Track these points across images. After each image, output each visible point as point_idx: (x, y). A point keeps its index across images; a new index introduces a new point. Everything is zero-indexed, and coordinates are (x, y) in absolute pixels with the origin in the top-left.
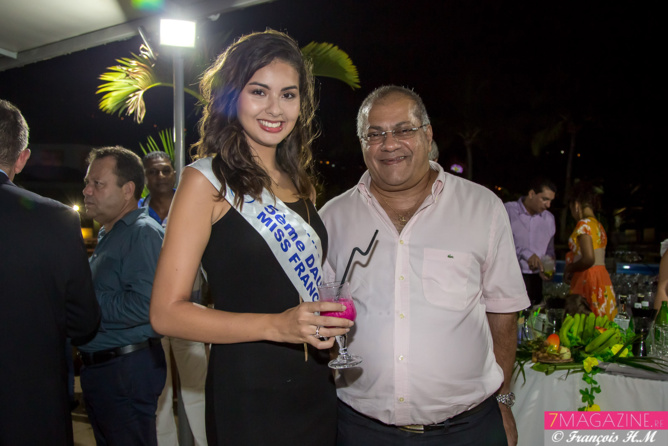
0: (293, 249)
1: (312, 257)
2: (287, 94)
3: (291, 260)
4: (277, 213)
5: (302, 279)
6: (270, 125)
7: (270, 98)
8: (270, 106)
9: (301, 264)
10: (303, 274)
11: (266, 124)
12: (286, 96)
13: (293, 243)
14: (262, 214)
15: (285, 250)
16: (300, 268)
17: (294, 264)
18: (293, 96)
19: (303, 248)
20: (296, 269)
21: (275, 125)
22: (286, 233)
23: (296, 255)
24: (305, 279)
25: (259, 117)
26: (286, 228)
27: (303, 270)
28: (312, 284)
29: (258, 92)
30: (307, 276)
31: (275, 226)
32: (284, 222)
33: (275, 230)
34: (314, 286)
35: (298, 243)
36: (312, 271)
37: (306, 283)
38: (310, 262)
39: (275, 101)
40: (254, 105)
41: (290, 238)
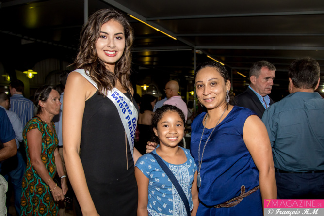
0: (127, 114)
1: (134, 118)
3: (126, 118)
4: (119, 95)
5: (130, 128)
6: (110, 53)
7: (109, 39)
8: (109, 43)
9: (130, 121)
10: (130, 126)
11: (108, 52)
12: (117, 38)
13: (127, 111)
14: (113, 94)
15: (124, 113)
18: (121, 38)
19: (131, 113)
20: (128, 123)
21: (113, 53)
22: (124, 105)
23: (128, 116)
25: (104, 49)
26: (124, 103)
27: (130, 124)
28: (132, 132)
29: (103, 37)
31: (119, 101)
32: (123, 100)
35: (129, 111)
36: (133, 125)
38: (134, 121)
39: (112, 40)
40: (101, 44)
41: (125, 108)
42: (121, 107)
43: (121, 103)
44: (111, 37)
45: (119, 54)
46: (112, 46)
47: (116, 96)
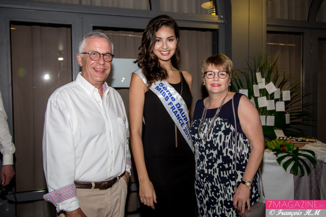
0: (170, 100)
1: (178, 104)
2: (170, 39)
3: (169, 104)
4: (164, 86)
5: (174, 112)
7: (163, 42)
8: (163, 46)
9: (173, 106)
10: (174, 111)
11: (163, 52)
12: (170, 40)
13: (170, 98)
14: (158, 87)
15: (167, 100)
16: (173, 108)
17: (170, 106)
18: (172, 40)
19: (174, 100)
20: (171, 108)
21: (166, 53)
22: (167, 93)
23: (171, 103)
25: (160, 50)
27: (175, 109)
28: (178, 115)
29: (159, 41)
30: (177, 112)
32: (166, 89)
34: (180, 116)
35: (172, 98)
36: (179, 110)
37: (176, 114)
38: (178, 106)
40: (158, 46)
41: (168, 96)
42: (164, 96)
43: (164, 93)
45: (172, 53)
46: (165, 47)
47: (160, 87)
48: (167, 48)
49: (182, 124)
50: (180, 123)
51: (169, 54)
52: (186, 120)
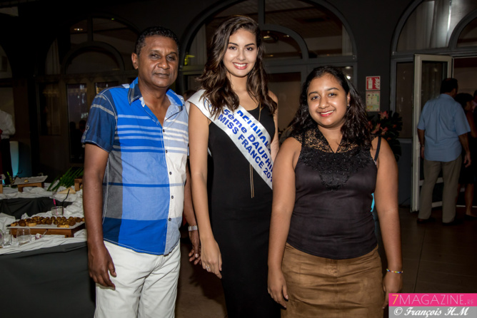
0: (240, 132)
1: (252, 136)
2: (248, 48)
3: (239, 138)
5: (247, 148)
7: (239, 51)
8: (238, 55)
9: (246, 140)
11: (237, 65)
12: (248, 49)
13: (240, 129)
15: (236, 133)
16: (245, 143)
17: (241, 141)
18: (252, 49)
19: (246, 131)
21: (242, 66)
23: (242, 135)
24: (249, 149)
25: (234, 61)
26: (234, 121)
27: (248, 144)
28: (254, 152)
29: (233, 48)
31: (228, 121)
33: (228, 123)
34: (256, 152)
35: (243, 128)
36: (254, 144)
37: (249, 151)
39: (241, 52)
40: (230, 55)
41: (237, 126)
42: (231, 128)
44: (241, 49)
45: (250, 67)
46: (241, 58)
48: (244, 60)
49: (261, 164)
50: (258, 162)
51: (245, 67)
52: (266, 158)
